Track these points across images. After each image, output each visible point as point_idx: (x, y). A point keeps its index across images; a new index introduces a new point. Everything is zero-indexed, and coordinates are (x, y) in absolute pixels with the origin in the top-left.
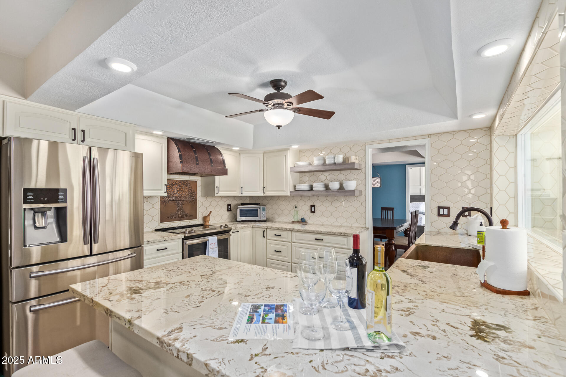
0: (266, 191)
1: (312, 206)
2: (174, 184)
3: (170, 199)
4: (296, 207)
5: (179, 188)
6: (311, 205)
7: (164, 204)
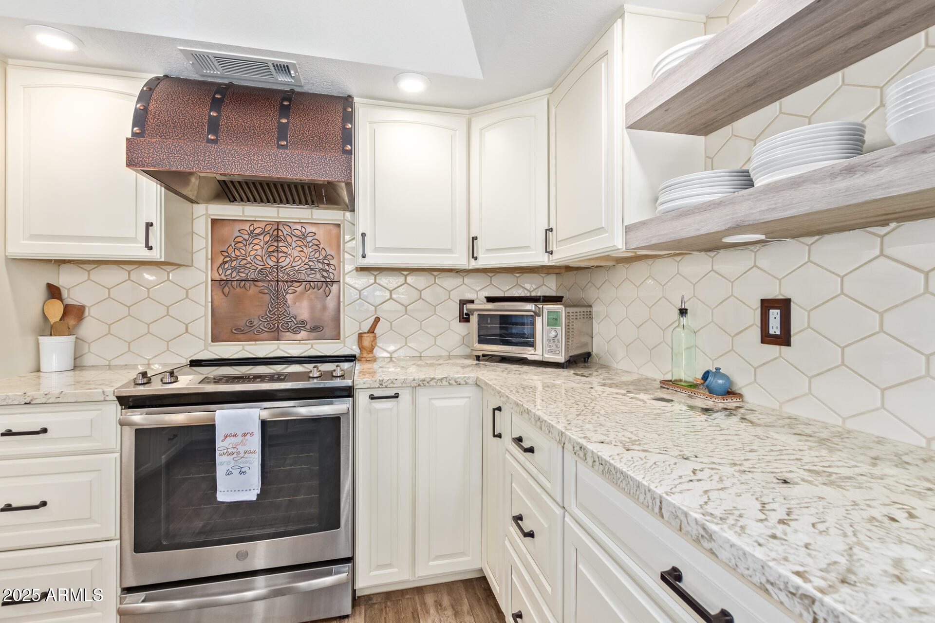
0: (553, 246)
1: (767, 305)
2: (259, 234)
3: (243, 275)
4: (683, 312)
5: (276, 244)
6: (763, 301)
7: (226, 290)
